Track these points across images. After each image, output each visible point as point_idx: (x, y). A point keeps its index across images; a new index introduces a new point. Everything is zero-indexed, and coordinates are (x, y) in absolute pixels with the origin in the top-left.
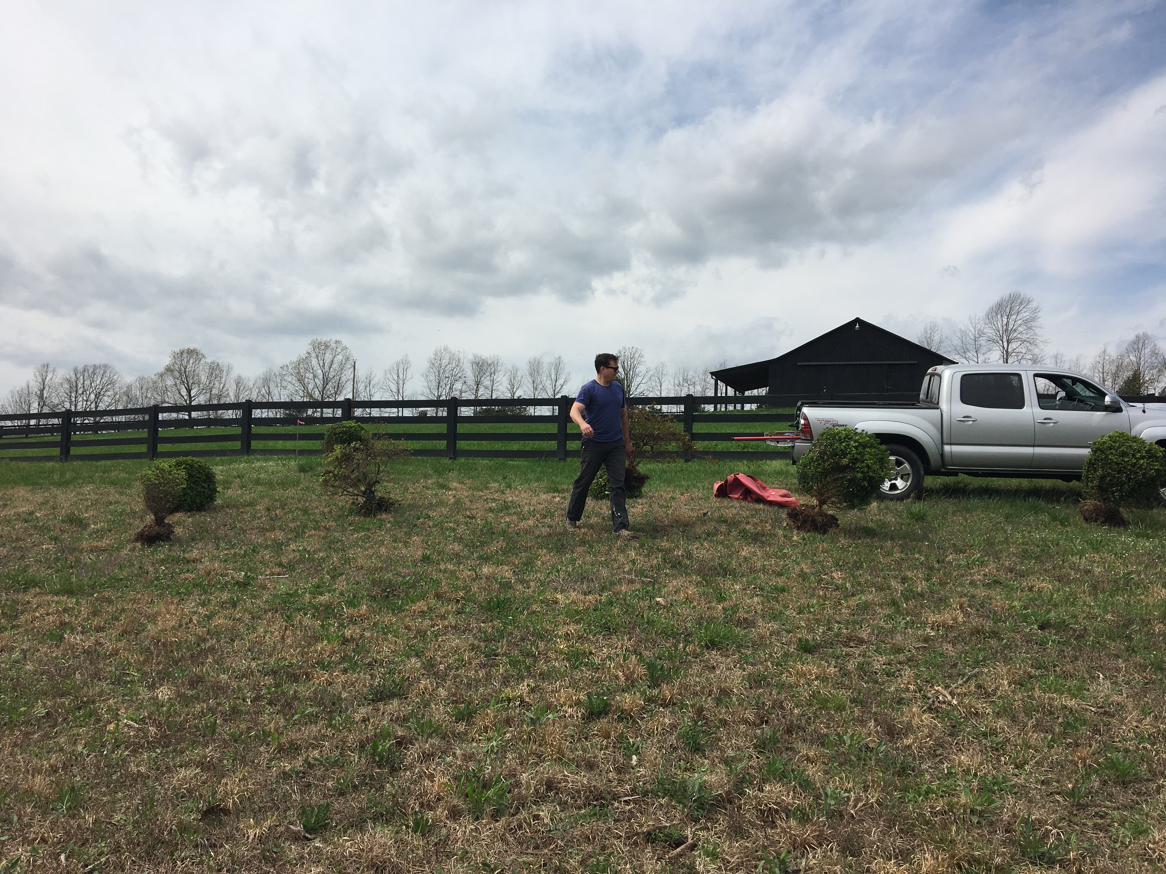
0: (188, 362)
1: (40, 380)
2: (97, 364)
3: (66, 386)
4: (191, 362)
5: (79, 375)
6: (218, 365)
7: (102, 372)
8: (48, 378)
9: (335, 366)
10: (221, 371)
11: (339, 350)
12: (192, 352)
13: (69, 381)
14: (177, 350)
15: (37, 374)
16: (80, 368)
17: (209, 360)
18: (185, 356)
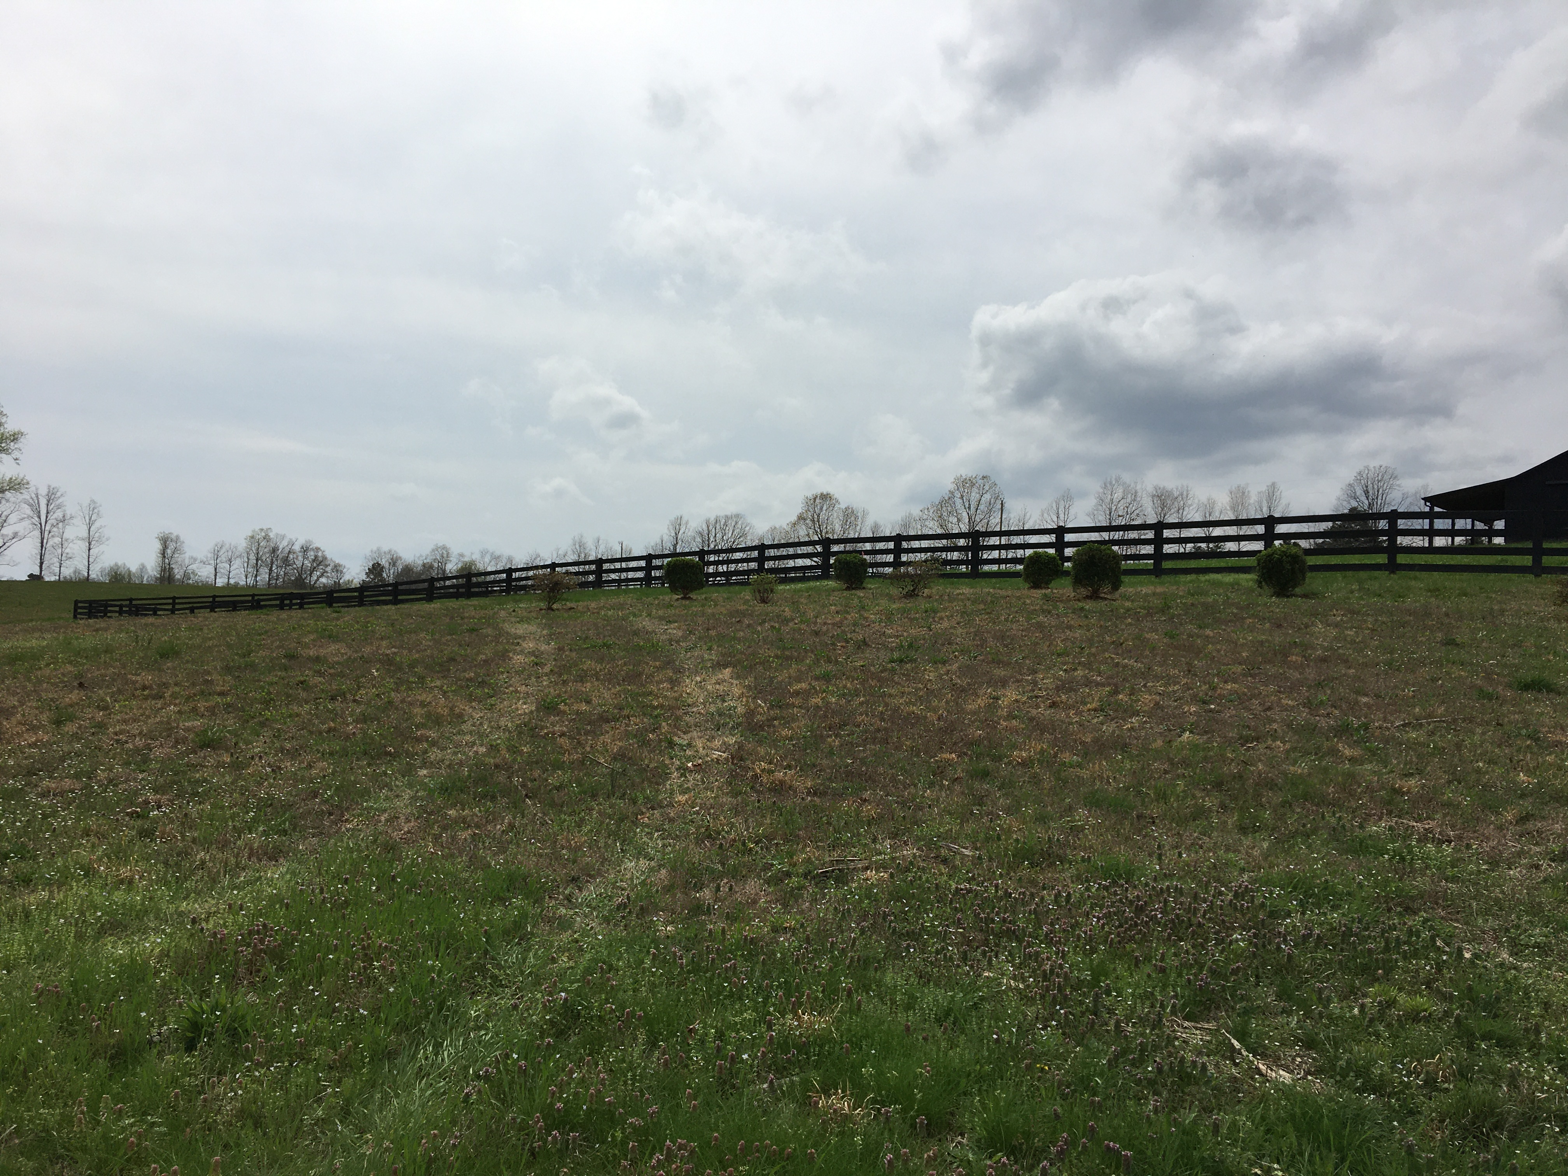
0: (821, 509)
1: (673, 534)
2: (729, 514)
3: (699, 540)
4: (825, 508)
5: (711, 528)
6: (853, 512)
7: (733, 524)
8: (681, 532)
9: (981, 507)
10: (856, 518)
11: (987, 488)
12: (825, 497)
13: (701, 534)
14: (810, 495)
15: (671, 527)
16: (712, 520)
17: (843, 506)
18: (818, 501)
